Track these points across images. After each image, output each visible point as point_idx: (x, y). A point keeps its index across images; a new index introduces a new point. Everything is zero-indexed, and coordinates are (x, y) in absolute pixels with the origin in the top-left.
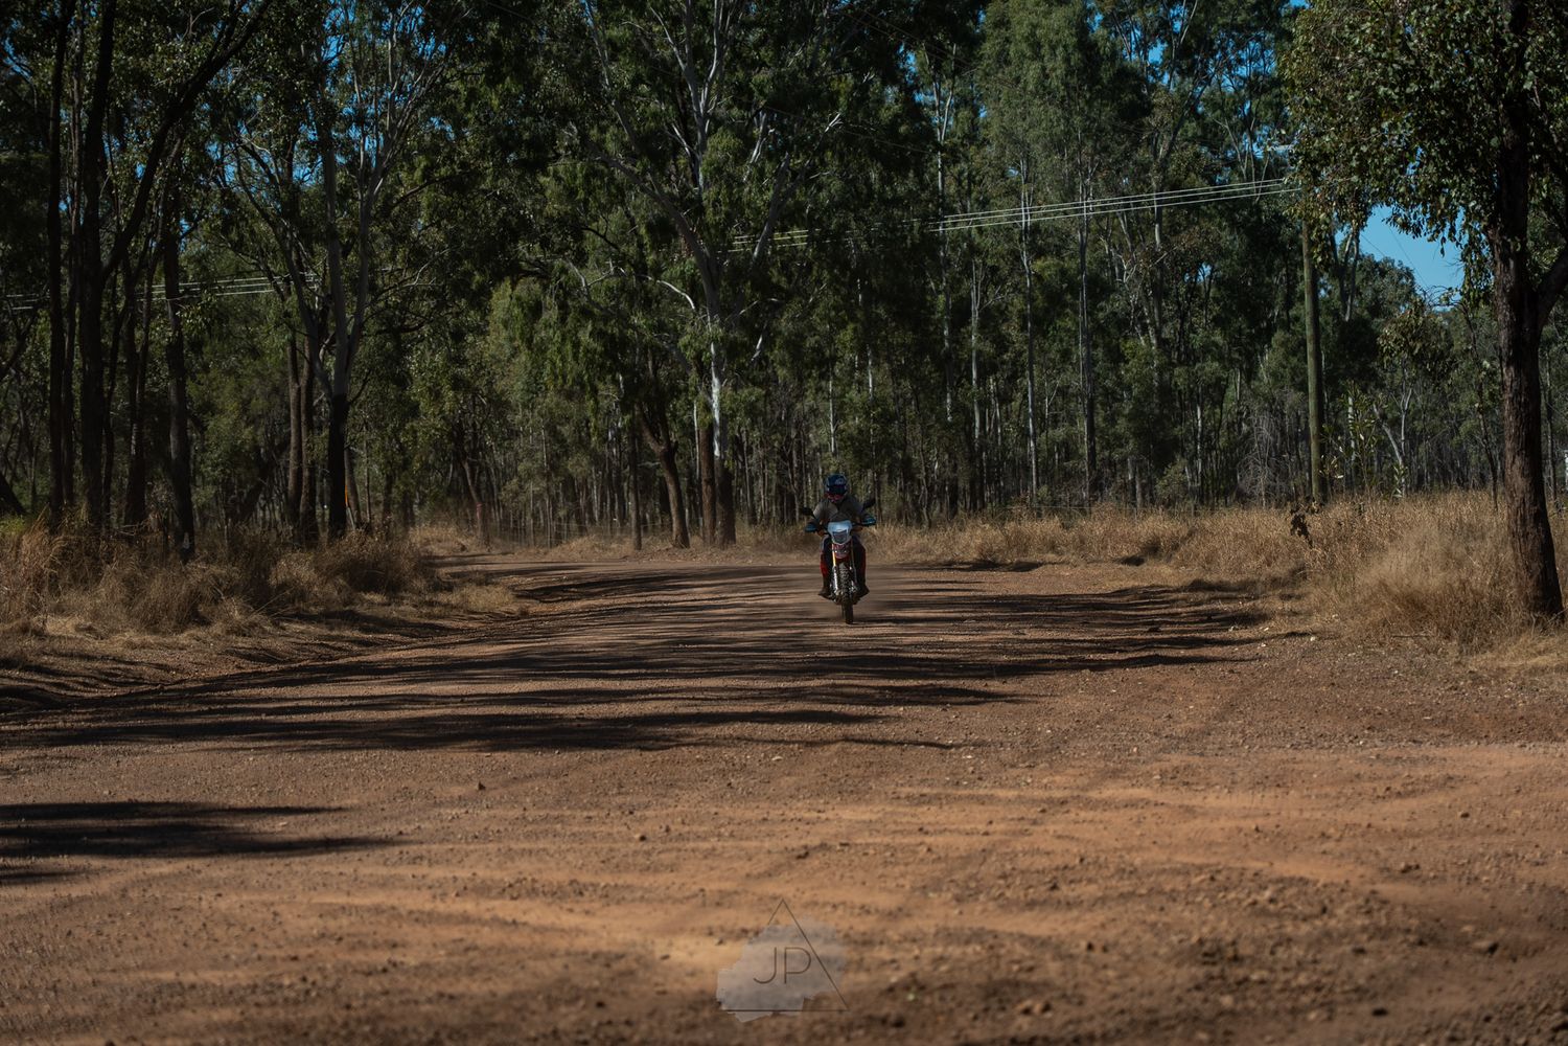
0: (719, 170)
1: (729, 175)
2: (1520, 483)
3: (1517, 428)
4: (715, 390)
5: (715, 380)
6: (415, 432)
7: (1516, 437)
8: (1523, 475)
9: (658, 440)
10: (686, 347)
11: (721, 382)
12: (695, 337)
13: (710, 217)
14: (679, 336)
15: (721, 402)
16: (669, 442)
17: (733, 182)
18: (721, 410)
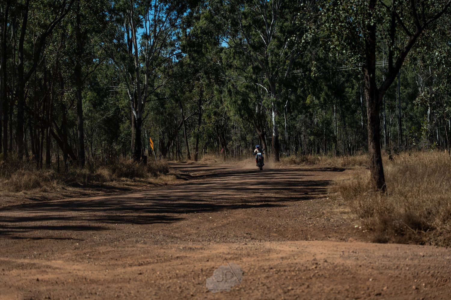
0: (272, 51)
1: (275, 53)
2: (372, 150)
3: (371, 133)
4: (273, 116)
5: (273, 113)
6: (204, 128)
7: (371, 136)
8: (373, 148)
9: (260, 131)
10: (264, 103)
11: (275, 114)
12: (266, 100)
13: (270, 65)
14: (262, 100)
15: (275, 119)
16: (263, 132)
17: (277, 55)
18: (275, 122)
